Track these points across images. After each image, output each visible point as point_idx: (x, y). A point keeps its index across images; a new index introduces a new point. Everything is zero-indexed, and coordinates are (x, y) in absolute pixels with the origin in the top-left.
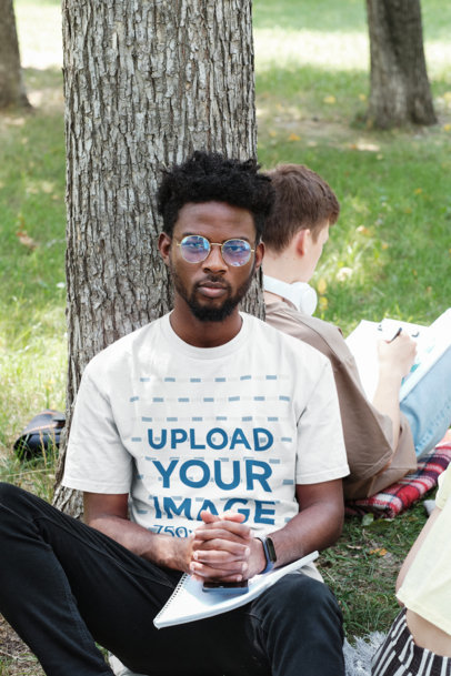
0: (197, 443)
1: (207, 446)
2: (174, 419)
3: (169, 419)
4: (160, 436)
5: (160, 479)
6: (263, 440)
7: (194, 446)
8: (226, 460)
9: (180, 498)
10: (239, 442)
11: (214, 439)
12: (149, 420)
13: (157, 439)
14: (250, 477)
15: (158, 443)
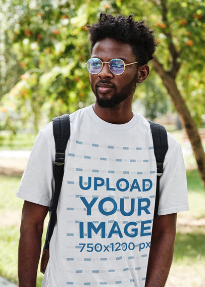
0: (110, 187)
1: (117, 189)
2: (97, 171)
3: (94, 171)
4: (87, 181)
5: (85, 209)
6: (147, 185)
7: (108, 189)
8: (127, 198)
9: (97, 222)
10: (135, 188)
11: (121, 185)
12: (81, 170)
13: (85, 183)
14: (140, 208)
15: (86, 186)
